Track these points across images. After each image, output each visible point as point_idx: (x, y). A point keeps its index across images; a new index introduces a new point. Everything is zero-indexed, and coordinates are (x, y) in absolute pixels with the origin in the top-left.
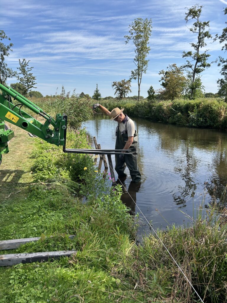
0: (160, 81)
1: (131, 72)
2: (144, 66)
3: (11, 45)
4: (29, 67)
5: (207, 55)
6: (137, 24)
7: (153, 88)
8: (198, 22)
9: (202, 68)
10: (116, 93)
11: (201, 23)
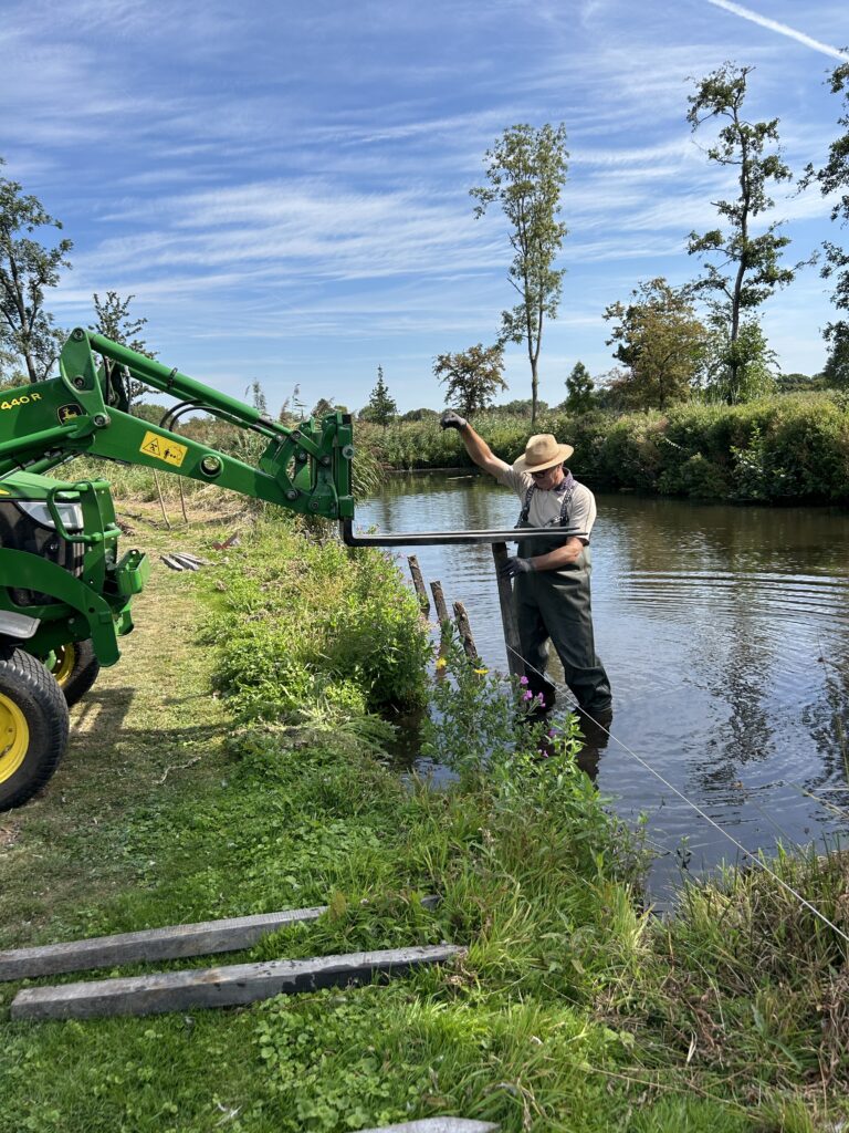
0: (608, 343)
1: (503, 318)
2: (549, 290)
3: (65, 246)
4: (132, 320)
5: (777, 238)
6: (514, 145)
7: (585, 371)
8: (736, 126)
9: (762, 286)
10: (452, 396)
11: (747, 127)
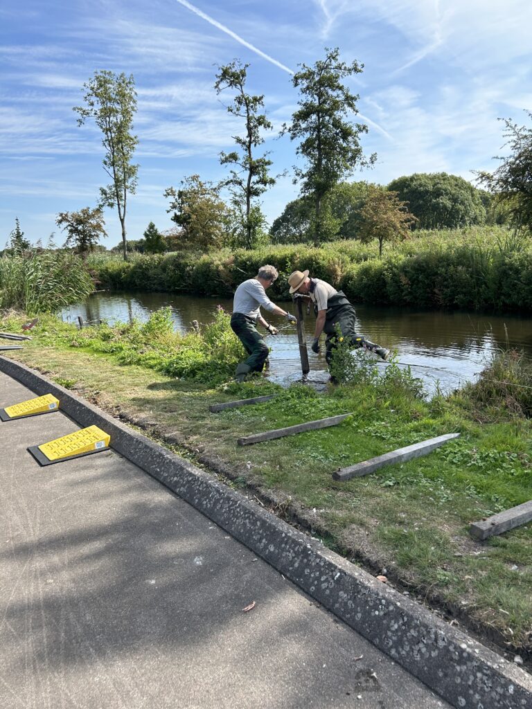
0: (168, 212)
1: (100, 192)
2: (130, 177)
5: (267, 161)
6: (102, 83)
7: (155, 228)
8: (243, 96)
9: (261, 186)
10: (71, 239)
11: (248, 98)
